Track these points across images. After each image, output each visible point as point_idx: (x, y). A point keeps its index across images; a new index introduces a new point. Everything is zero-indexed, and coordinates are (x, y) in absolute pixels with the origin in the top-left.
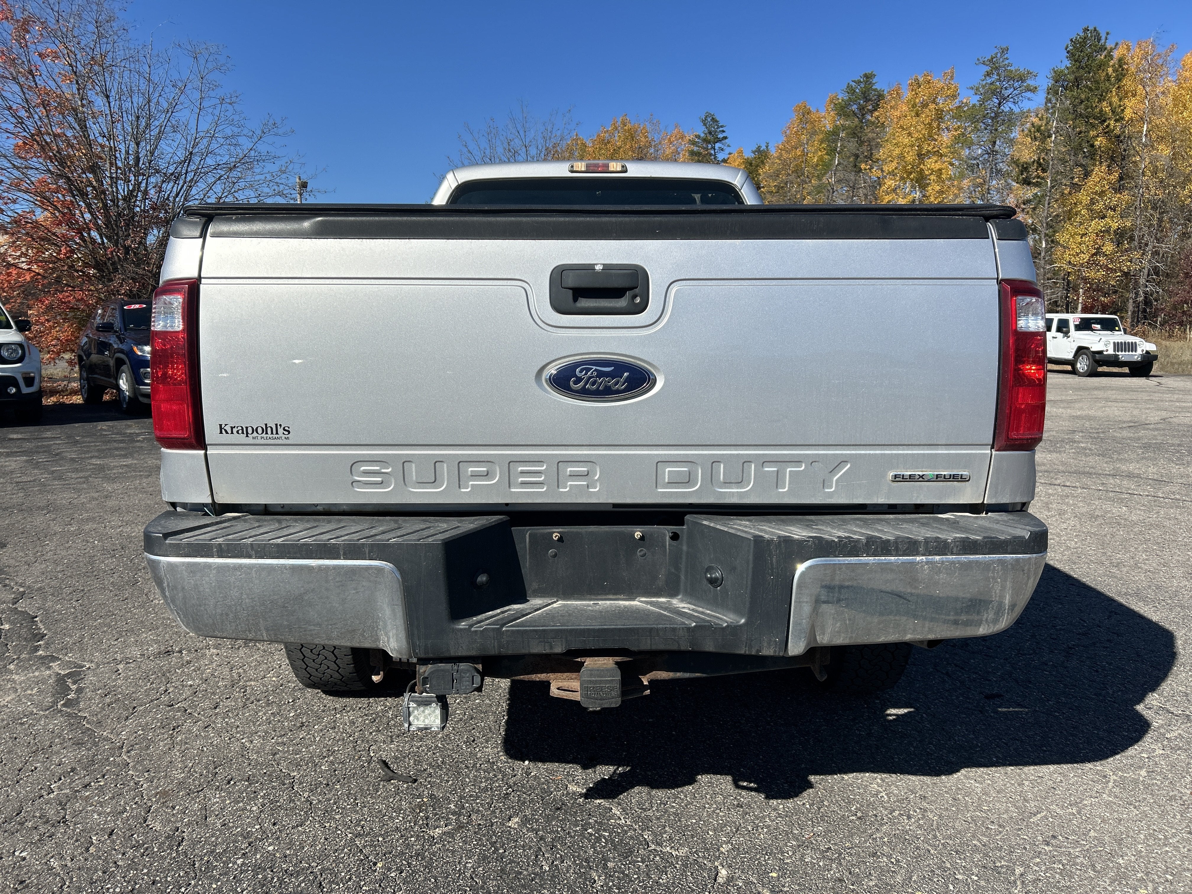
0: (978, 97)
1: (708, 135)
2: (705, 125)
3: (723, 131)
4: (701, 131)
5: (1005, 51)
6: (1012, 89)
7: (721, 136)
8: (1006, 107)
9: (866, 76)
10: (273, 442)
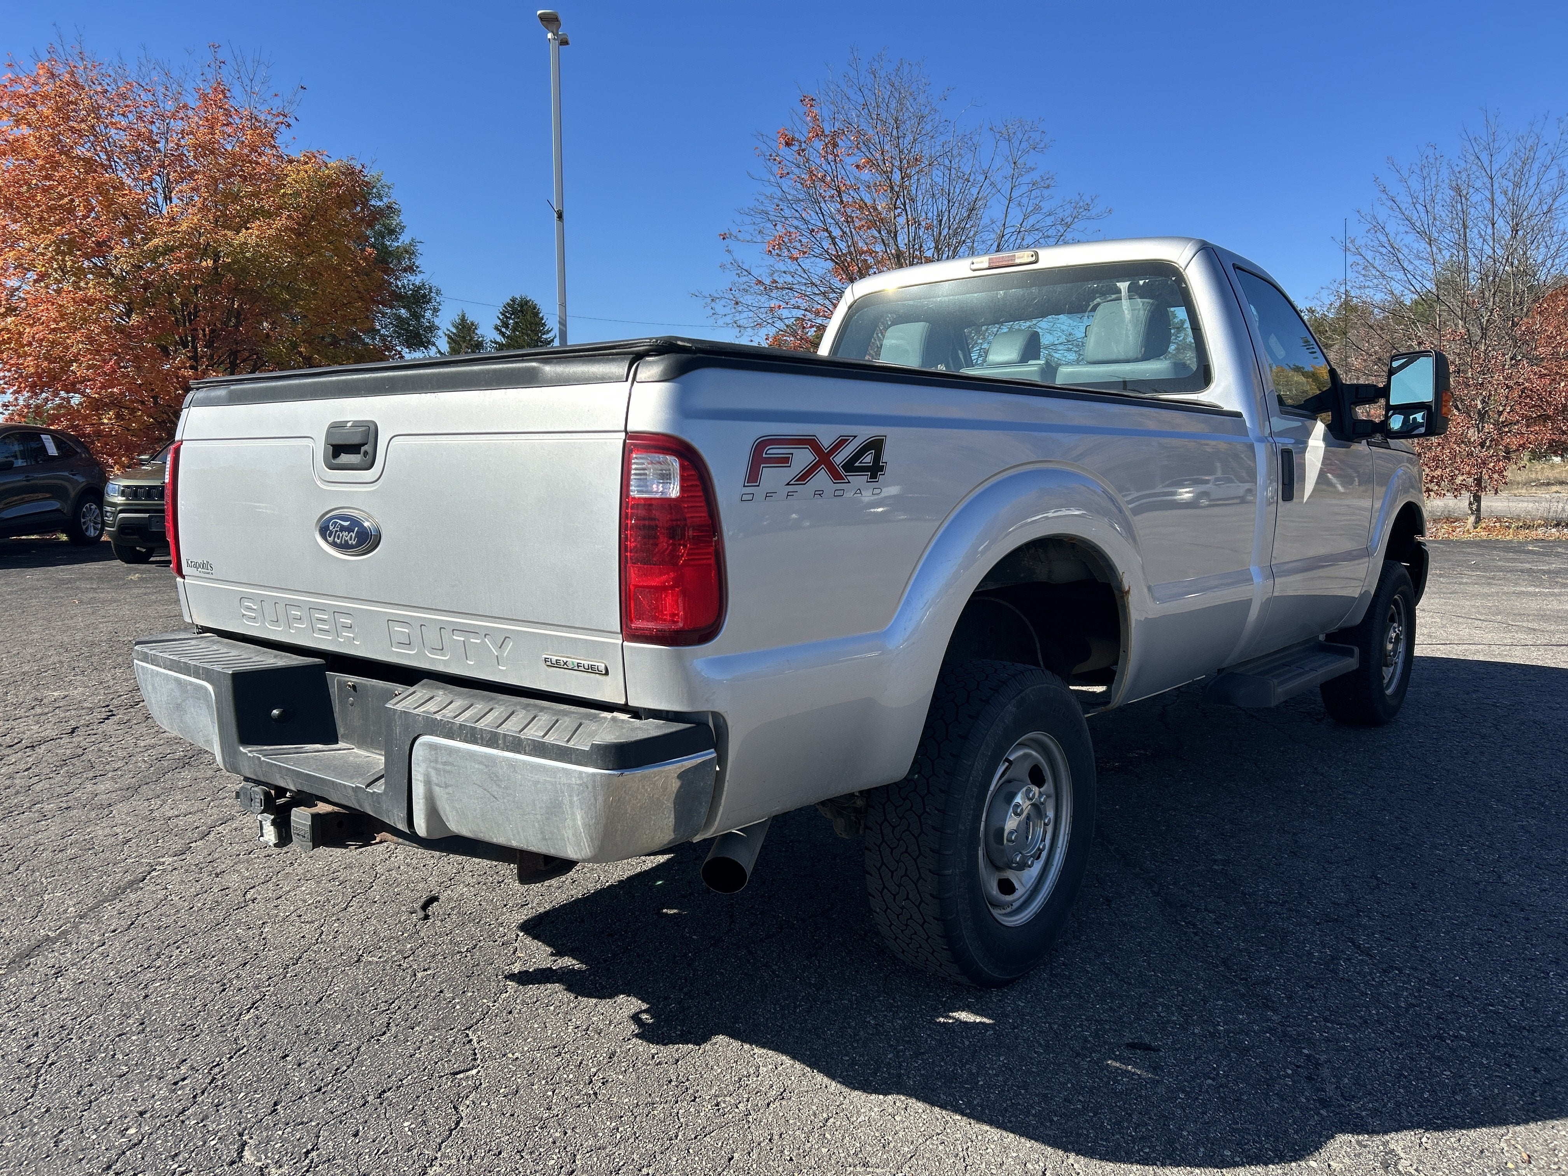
10: (207, 576)
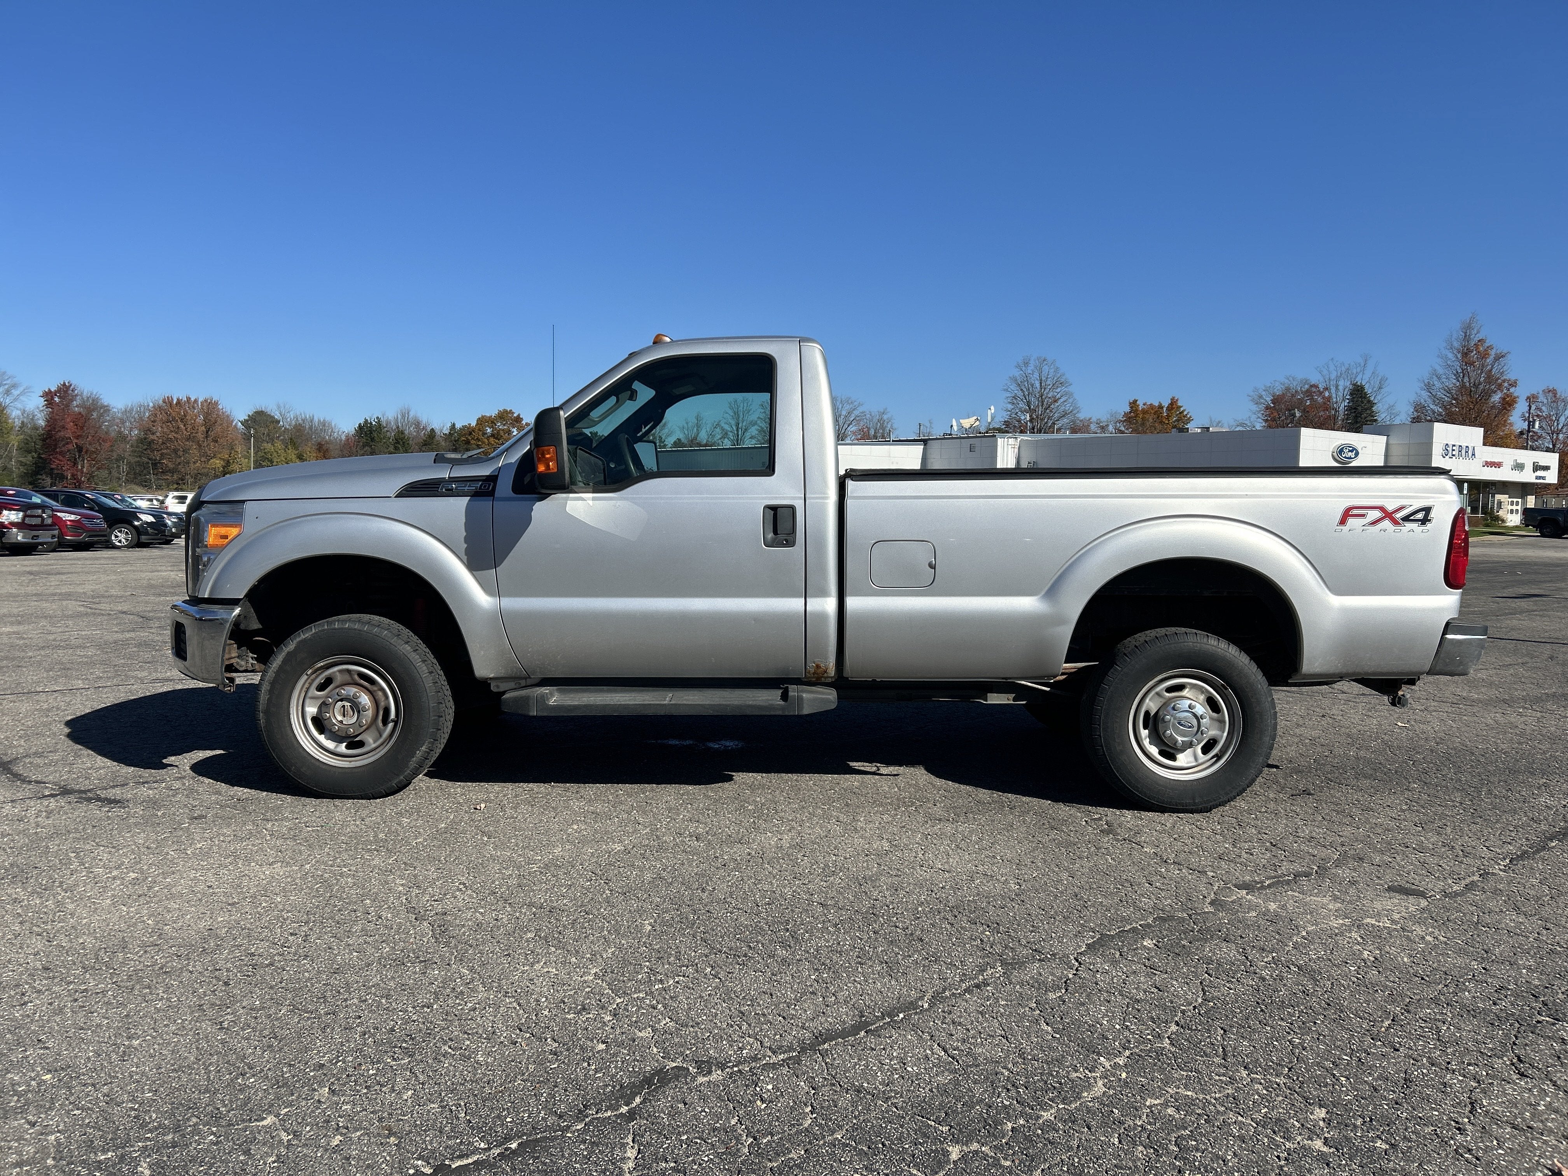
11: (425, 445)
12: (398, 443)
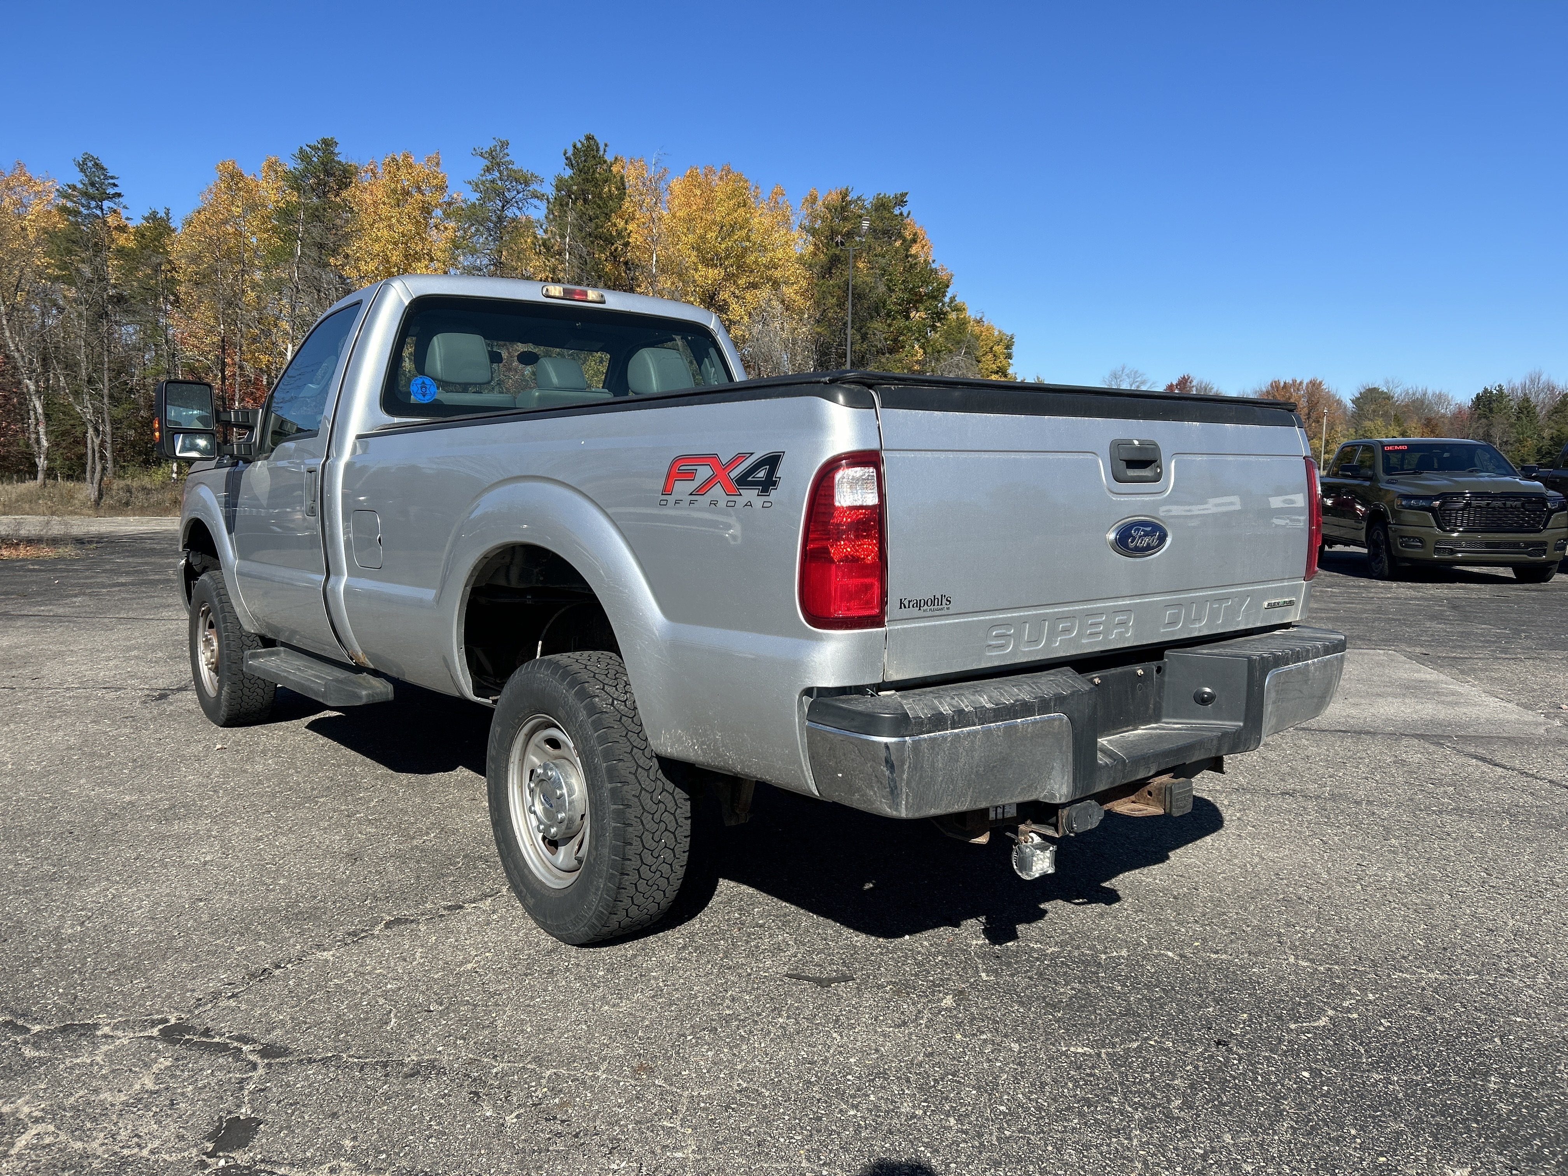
0: (478, 195)
1: (89, 187)
2: (82, 170)
3: (115, 185)
4: (77, 178)
5: (504, 145)
6: (515, 192)
7: (111, 191)
8: (510, 212)
9: (325, 142)
10: (938, 613)
11: (1556, 412)
12: (1522, 412)
